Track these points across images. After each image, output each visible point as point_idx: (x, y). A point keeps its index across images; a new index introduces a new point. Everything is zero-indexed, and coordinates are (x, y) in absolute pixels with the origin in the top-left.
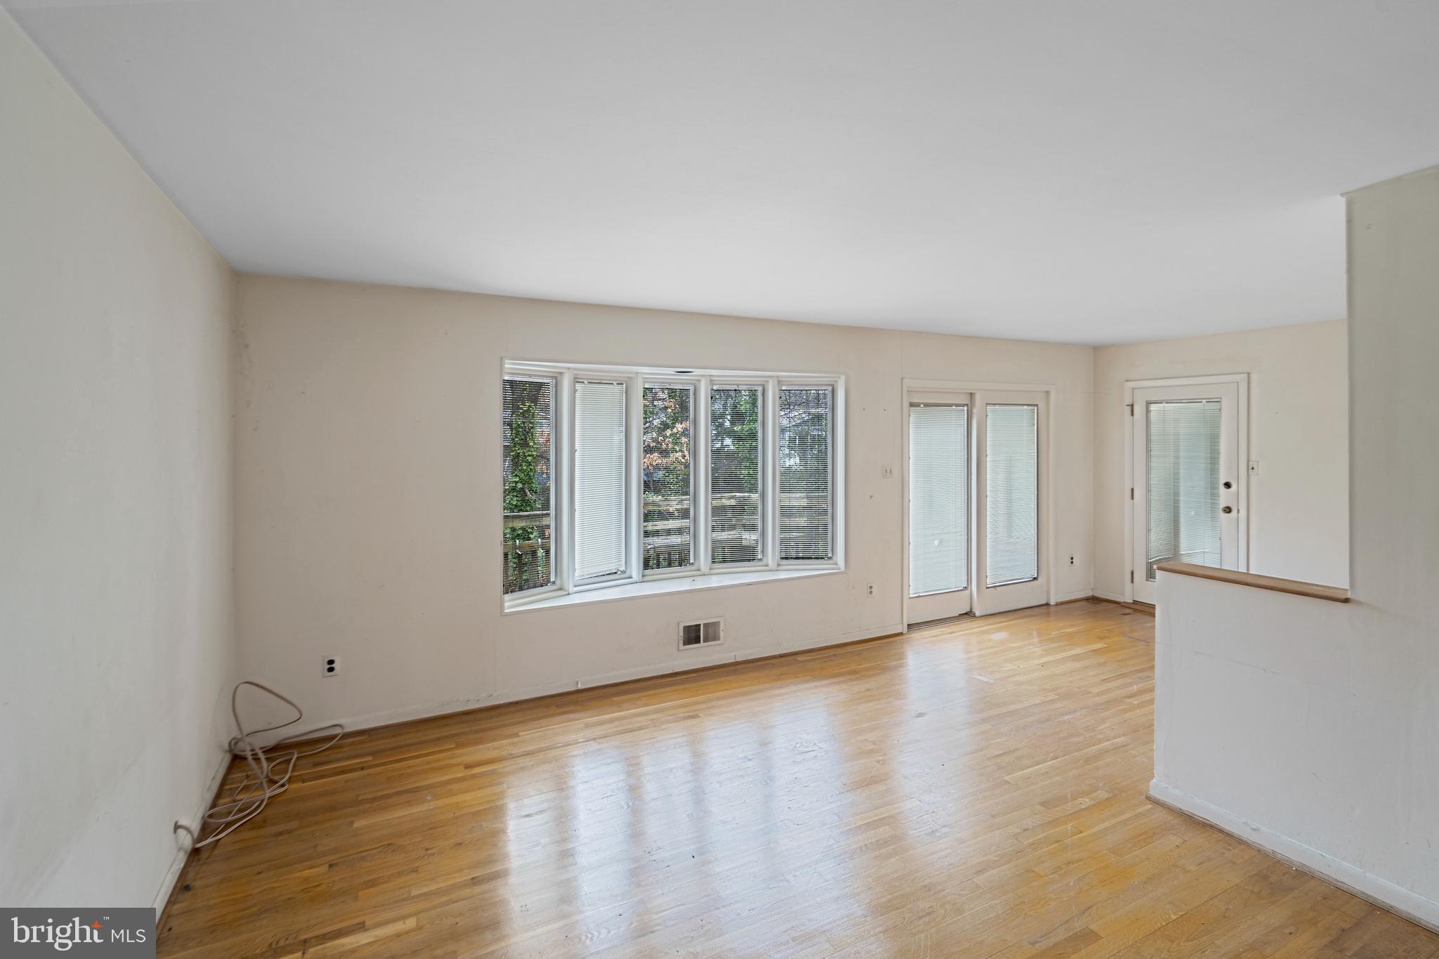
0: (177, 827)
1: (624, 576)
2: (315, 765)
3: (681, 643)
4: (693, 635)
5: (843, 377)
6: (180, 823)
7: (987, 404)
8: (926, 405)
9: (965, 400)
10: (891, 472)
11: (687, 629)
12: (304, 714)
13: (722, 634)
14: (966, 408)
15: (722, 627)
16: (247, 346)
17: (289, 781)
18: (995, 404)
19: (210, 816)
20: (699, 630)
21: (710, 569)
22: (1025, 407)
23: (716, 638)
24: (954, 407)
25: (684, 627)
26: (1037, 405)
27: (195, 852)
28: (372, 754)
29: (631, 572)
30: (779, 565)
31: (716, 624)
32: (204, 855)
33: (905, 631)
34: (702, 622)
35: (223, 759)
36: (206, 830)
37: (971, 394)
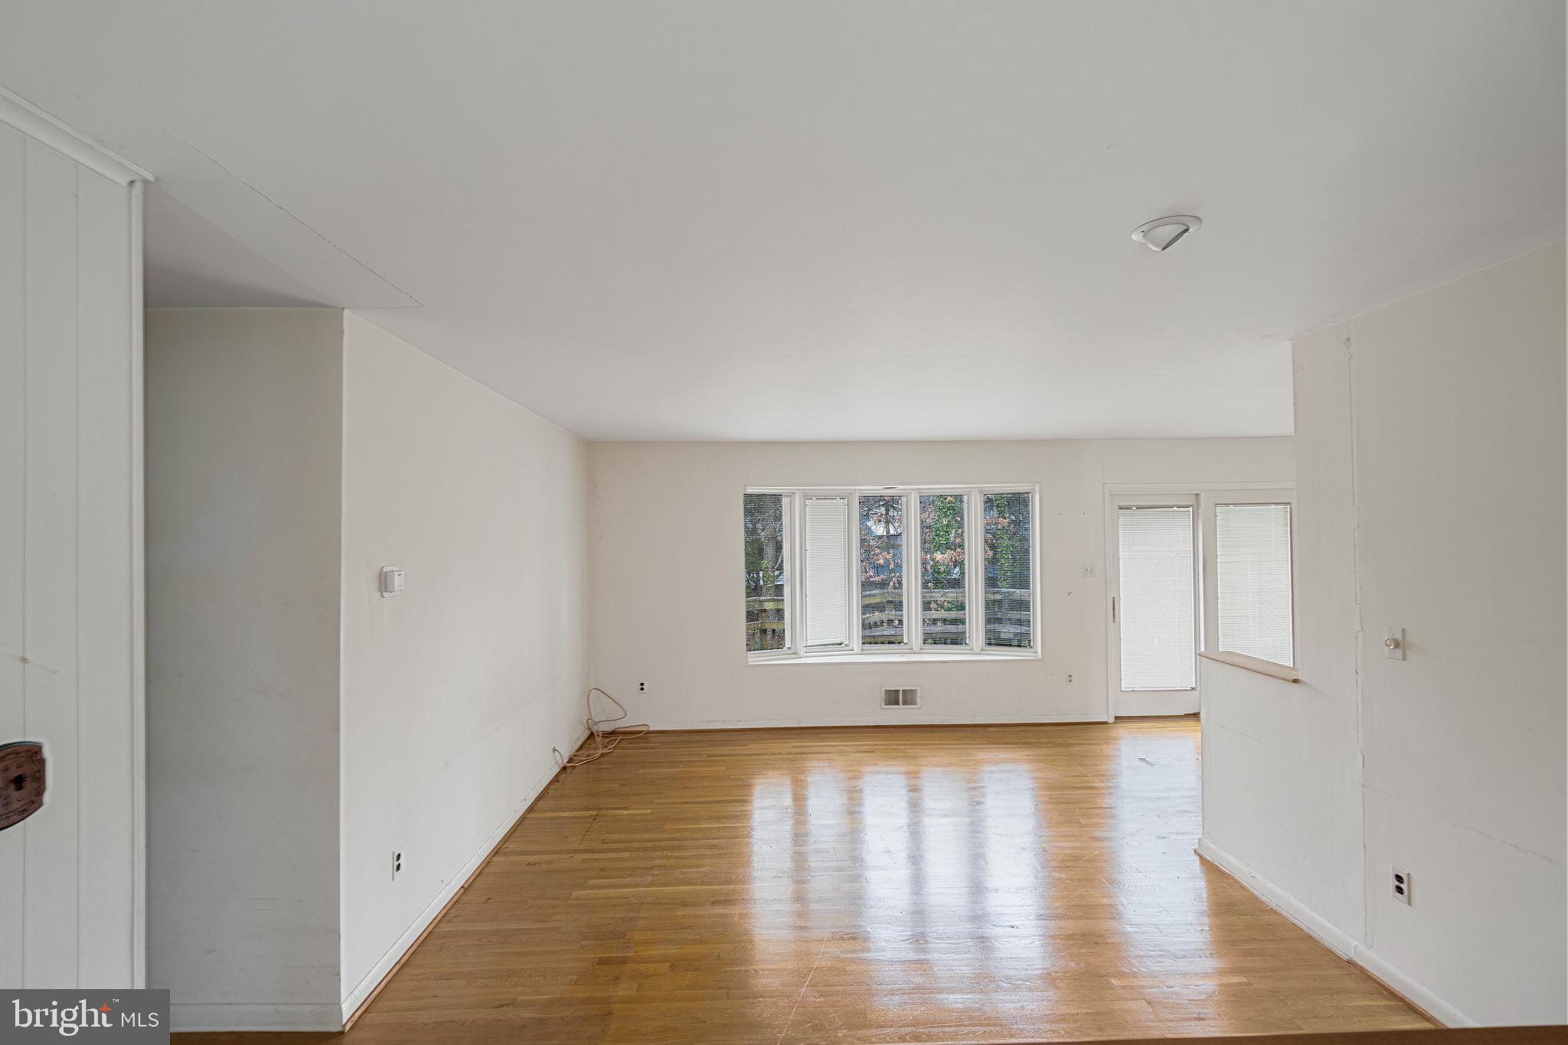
0: (554, 750)
1: (848, 648)
2: (630, 743)
3: (883, 703)
4: (893, 698)
5: (1038, 485)
6: (556, 748)
7: (1216, 504)
8: (1138, 508)
9: (1191, 501)
10: (1092, 571)
11: (888, 692)
12: (628, 714)
13: (919, 700)
14: (1191, 509)
15: (919, 694)
16: (596, 487)
17: (615, 748)
18: (1227, 504)
19: (575, 756)
20: (898, 696)
21: (921, 649)
22: (1273, 506)
23: (913, 702)
24: (1175, 508)
25: (886, 691)
26: (1289, 503)
27: (564, 768)
28: (660, 743)
29: (853, 645)
30: (982, 650)
31: (913, 692)
32: (569, 771)
33: (1111, 720)
34: (901, 689)
35: (584, 731)
36: (570, 761)
37: (1197, 495)
